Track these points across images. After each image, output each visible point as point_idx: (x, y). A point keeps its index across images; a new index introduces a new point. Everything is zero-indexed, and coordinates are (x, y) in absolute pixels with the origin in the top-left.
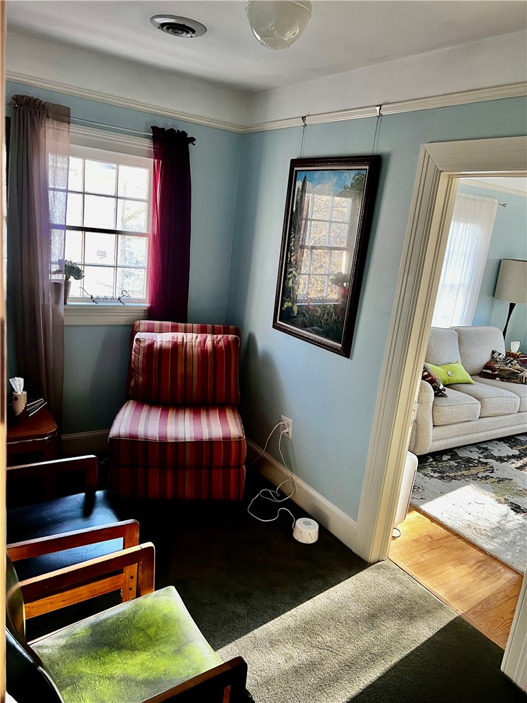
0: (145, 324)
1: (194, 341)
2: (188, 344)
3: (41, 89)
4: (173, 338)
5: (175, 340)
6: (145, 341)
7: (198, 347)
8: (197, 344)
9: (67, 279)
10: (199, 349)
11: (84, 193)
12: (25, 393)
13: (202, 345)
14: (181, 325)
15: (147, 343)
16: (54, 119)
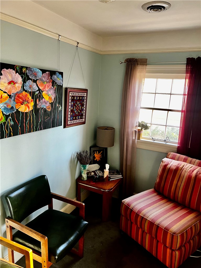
0: (172, 154)
1: (188, 169)
2: (184, 169)
3: (139, 54)
4: (179, 164)
5: (179, 166)
6: (165, 163)
7: (189, 172)
8: (189, 170)
9: (141, 129)
10: (189, 174)
11: (155, 93)
12: (108, 170)
13: (191, 172)
14: (190, 159)
15: (165, 164)
16: (141, 65)
